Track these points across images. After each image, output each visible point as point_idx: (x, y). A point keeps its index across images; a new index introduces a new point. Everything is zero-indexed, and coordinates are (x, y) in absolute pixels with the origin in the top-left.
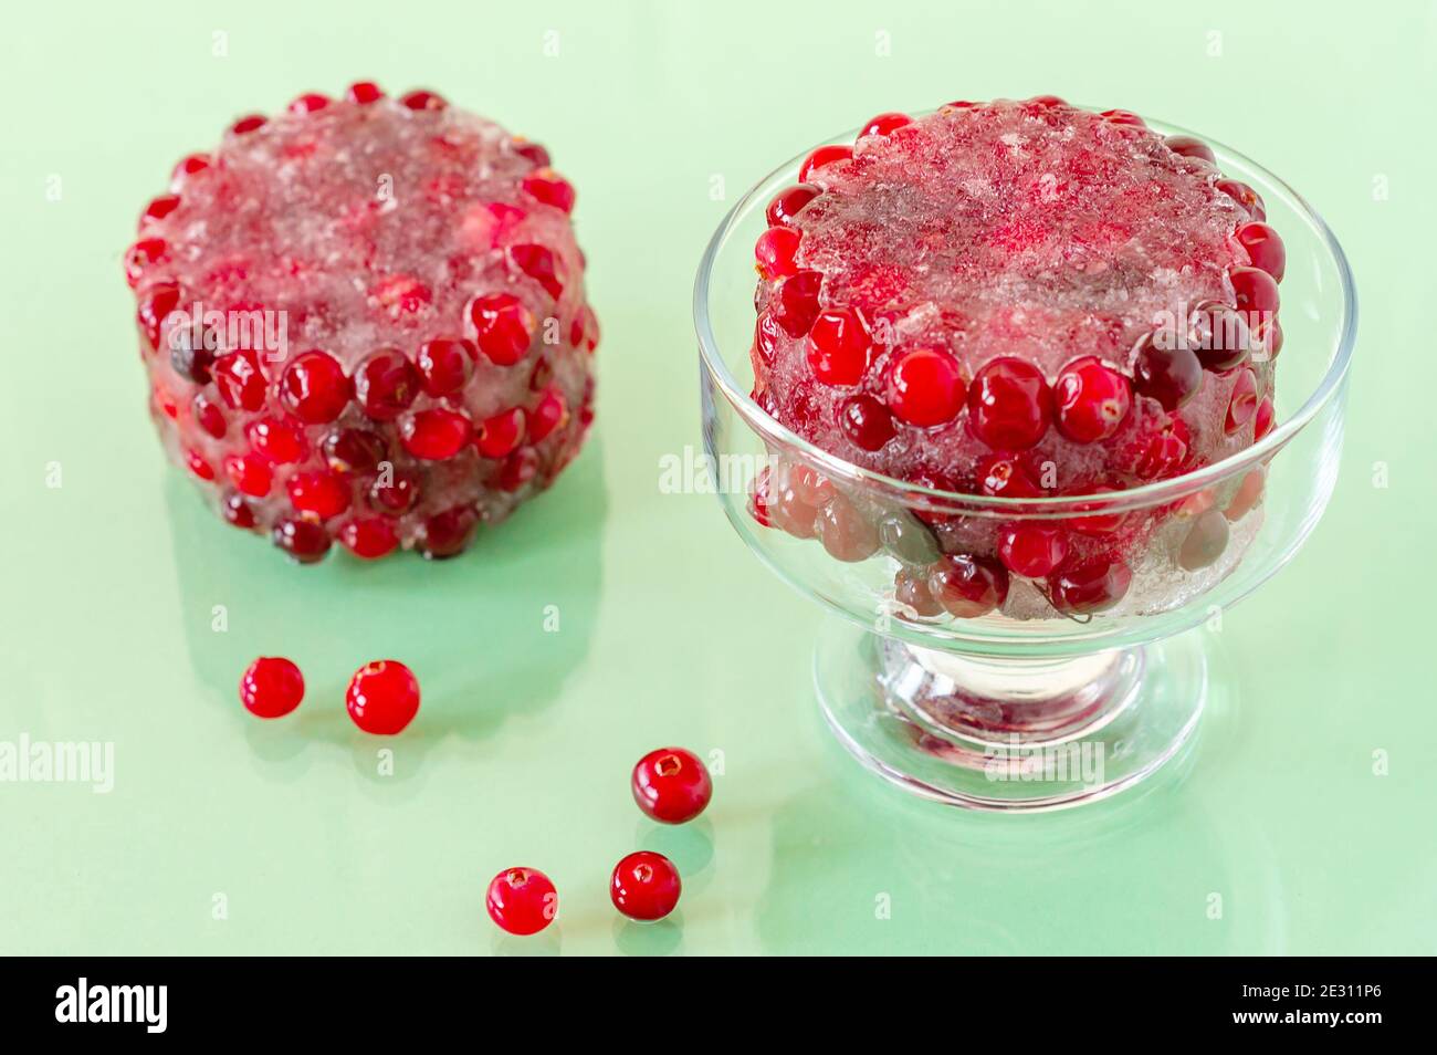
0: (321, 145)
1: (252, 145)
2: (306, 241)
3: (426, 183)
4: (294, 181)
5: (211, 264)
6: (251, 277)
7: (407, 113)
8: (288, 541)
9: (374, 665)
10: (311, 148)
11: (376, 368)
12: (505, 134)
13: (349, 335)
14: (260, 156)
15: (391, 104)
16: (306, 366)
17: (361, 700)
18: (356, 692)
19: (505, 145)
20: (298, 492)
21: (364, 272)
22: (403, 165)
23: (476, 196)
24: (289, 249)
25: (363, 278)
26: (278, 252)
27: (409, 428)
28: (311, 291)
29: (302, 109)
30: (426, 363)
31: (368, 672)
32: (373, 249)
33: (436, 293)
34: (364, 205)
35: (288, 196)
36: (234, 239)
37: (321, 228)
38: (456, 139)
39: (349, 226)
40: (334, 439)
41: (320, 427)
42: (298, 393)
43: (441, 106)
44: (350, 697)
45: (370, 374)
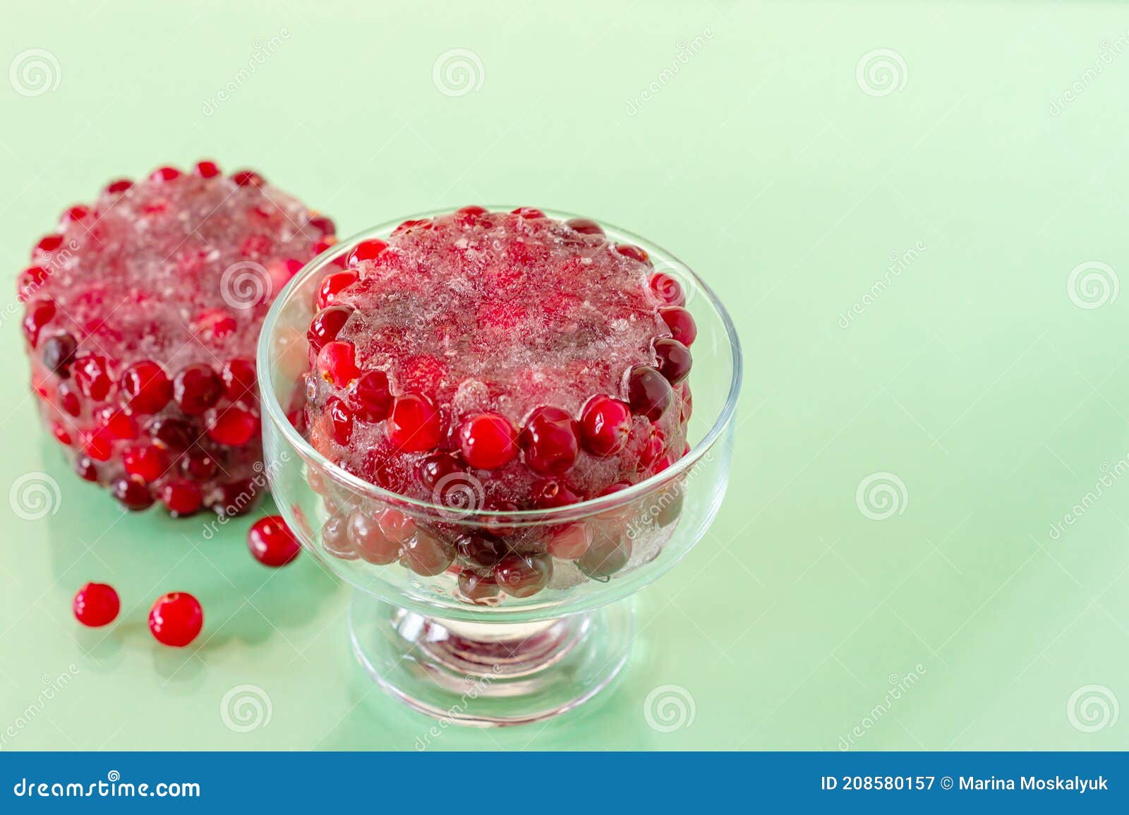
0: (170, 207)
1: (120, 202)
2: (150, 278)
3: (243, 241)
4: (146, 231)
5: (80, 288)
6: (106, 301)
7: (234, 188)
8: (122, 495)
9: (171, 596)
10: (160, 209)
11: (192, 377)
12: (304, 208)
13: (173, 350)
14: (125, 212)
15: (225, 179)
16: (139, 372)
17: (159, 620)
18: (156, 614)
19: (302, 218)
20: (130, 460)
21: (190, 305)
22: (227, 226)
23: (277, 254)
24: (138, 283)
25: (188, 309)
26: (129, 283)
27: (212, 422)
28: (150, 316)
29: (159, 179)
30: (228, 376)
31: (166, 600)
32: (198, 289)
33: (240, 325)
34: (195, 253)
35: (141, 243)
36: (98, 273)
37: (162, 269)
38: (269, 210)
39: (181, 268)
40: (158, 426)
41: (147, 416)
42: (132, 391)
43: (261, 183)
44: (152, 617)
45: (186, 382)
